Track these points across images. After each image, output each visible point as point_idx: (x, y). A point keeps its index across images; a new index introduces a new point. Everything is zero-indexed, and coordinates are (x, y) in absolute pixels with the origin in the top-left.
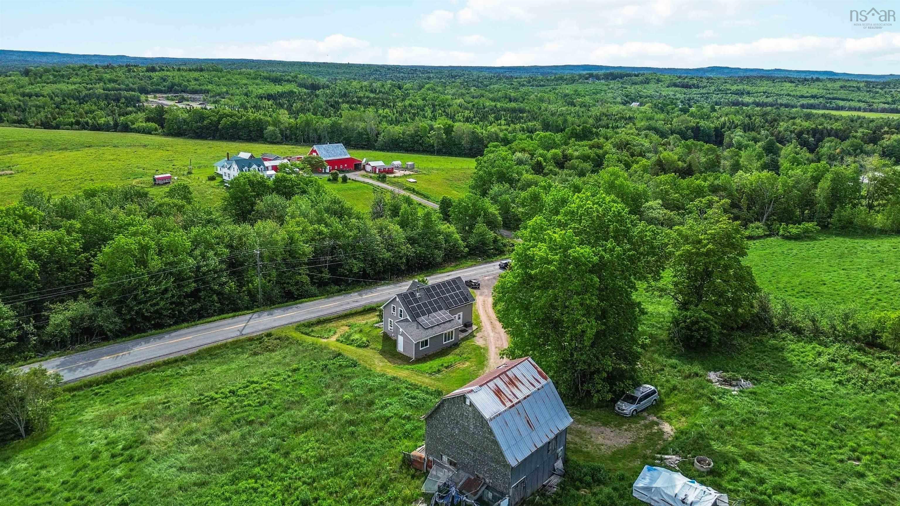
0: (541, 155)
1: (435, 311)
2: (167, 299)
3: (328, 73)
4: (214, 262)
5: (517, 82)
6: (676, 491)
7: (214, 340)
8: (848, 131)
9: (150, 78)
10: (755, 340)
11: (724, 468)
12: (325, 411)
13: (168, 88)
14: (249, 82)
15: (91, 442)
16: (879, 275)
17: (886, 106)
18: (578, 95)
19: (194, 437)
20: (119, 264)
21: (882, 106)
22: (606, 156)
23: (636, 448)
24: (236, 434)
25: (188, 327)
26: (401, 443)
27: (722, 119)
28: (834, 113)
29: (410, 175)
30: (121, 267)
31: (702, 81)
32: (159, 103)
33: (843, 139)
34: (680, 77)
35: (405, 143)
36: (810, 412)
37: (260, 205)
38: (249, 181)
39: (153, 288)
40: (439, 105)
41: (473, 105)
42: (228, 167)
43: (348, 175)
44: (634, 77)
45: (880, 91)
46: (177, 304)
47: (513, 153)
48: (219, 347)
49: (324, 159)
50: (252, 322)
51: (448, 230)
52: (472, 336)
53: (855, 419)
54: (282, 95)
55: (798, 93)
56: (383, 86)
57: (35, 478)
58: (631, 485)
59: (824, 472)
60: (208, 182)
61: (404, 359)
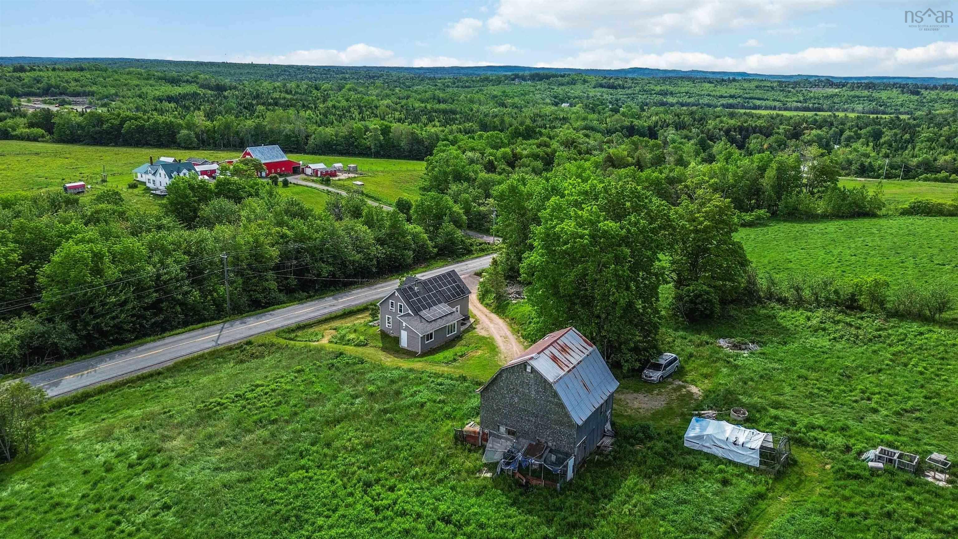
0: (491, 154)
1: (435, 304)
2: (128, 310)
3: (230, 73)
4: (175, 269)
5: (441, 83)
6: (727, 435)
7: (189, 351)
8: (771, 128)
9: (20, 79)
10: (748, 311)
11: (758, 415)
12: (352, 404)
13: (43, 89)
14: (143, 82)
15: (97, 456)
16: (835, 252)
17: (799, 105)
18: (507, 96)
19: (217, 440)
20: (72, 274)
21: (795, 104)
22: (557, 154)
23: (671, 408)
24: (264, 433)
25: (154, 341)
26: (444, 424)
27: (654, 118)
28: (753, 111)
29: (355, 177)
30: (75, 277)
31: (626, 82)
32: (36, 108)
33: (768, 136)
34: (605, 78)
35: (339, 145)
36: (818, 364)
37: (206, 210)
38: (189, 185)
39: (113, 299)
40: (365, 106)
41: (402, 106)
42: (153, 172)
43: (290, 179)
44: (559, 78)
45: (792, 90)
46: (139, 317)
47: (464, 152)
48: (196, 359)
49: (263, 162)
50: (225, 332)
51: (414, 230)
52: (472, 328)
53: (857, 367)
54: (184, 97)
55: (718, 94)
56: (298, 86)
57: (47, 496)
58: (681, 438)
59: (843, 412)
60: (130, 190)
61: (409, 354)
